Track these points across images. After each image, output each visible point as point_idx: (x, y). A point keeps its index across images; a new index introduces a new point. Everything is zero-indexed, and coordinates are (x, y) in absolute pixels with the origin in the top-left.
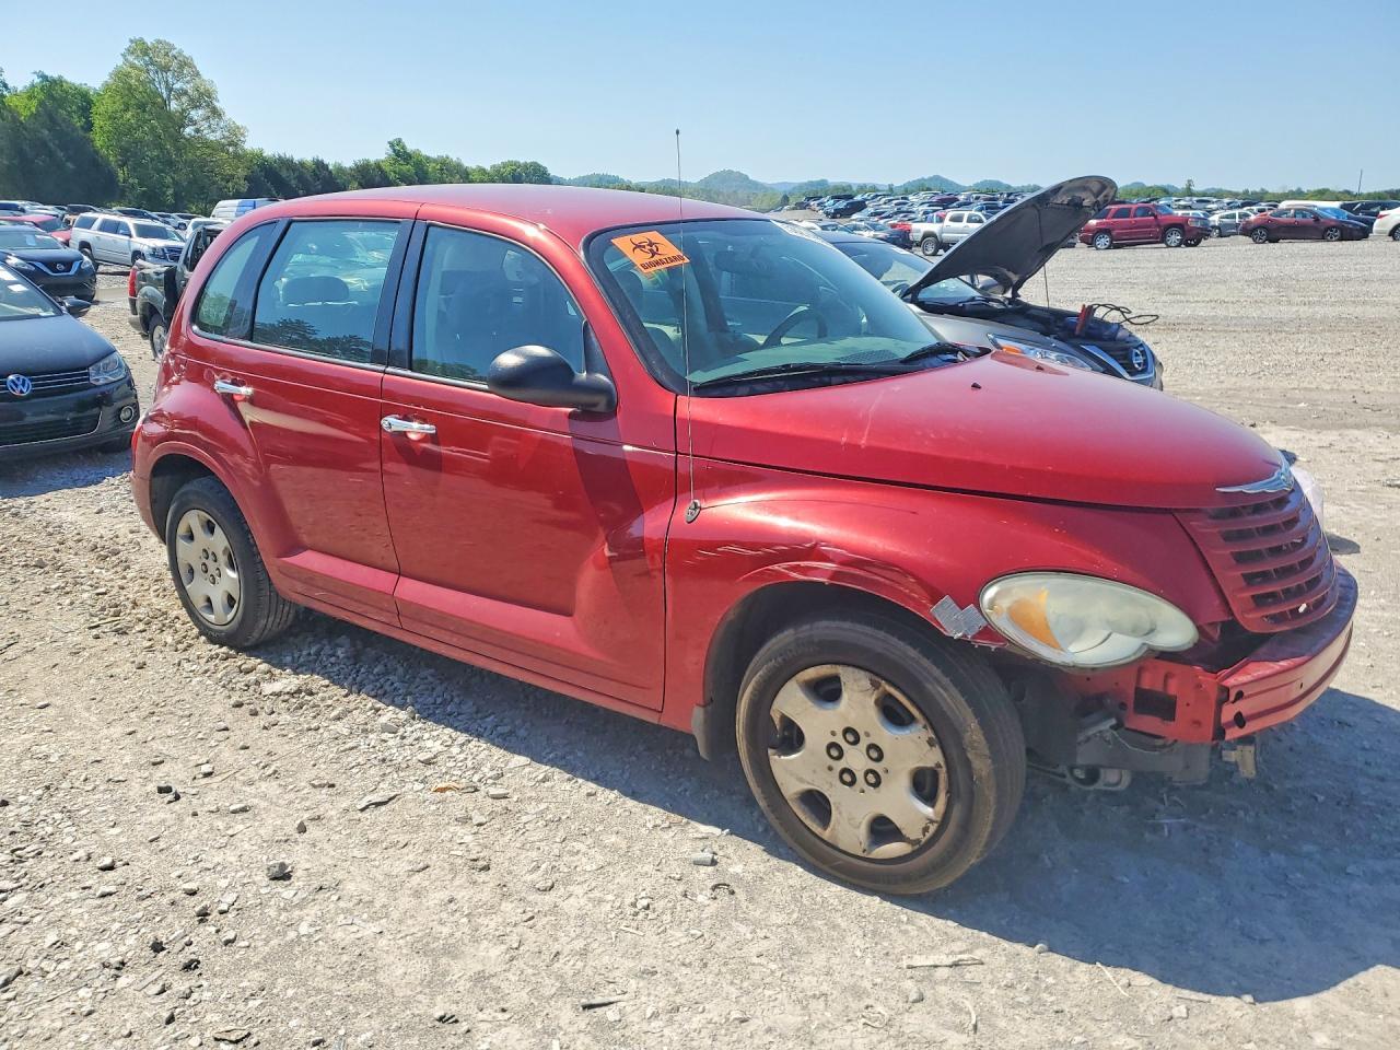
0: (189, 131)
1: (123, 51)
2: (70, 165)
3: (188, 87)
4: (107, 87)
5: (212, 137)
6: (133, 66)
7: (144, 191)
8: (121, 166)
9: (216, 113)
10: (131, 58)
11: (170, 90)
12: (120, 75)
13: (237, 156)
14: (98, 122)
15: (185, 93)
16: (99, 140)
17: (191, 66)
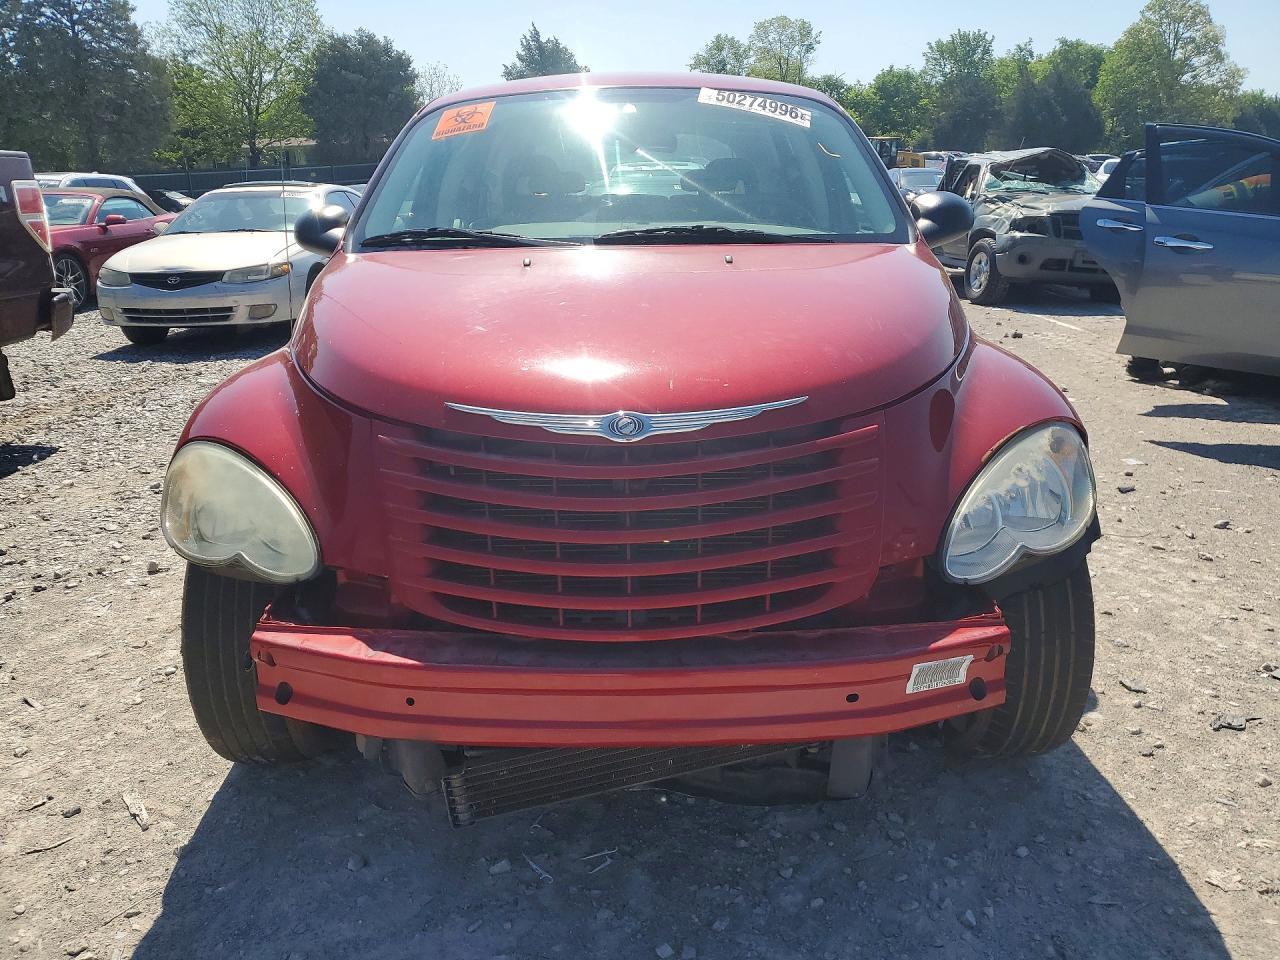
0: (1187, 77)
1: (1142, 8)
2: (1064, 118)
3: (1198, 36)
4: (1118, 45)
5: (1208, 82)
6: (1147, 21)
7: (1129, 138)
8: (1112, 117)
9: (1219, 57)
10: (1148, 14)
11: (1177, 38)
12: (1133, 32)
13: (1231, 99)
14: (1102, 77)
15: (1193, 40)
16: (1097, 96)
17: (1204, 14)
